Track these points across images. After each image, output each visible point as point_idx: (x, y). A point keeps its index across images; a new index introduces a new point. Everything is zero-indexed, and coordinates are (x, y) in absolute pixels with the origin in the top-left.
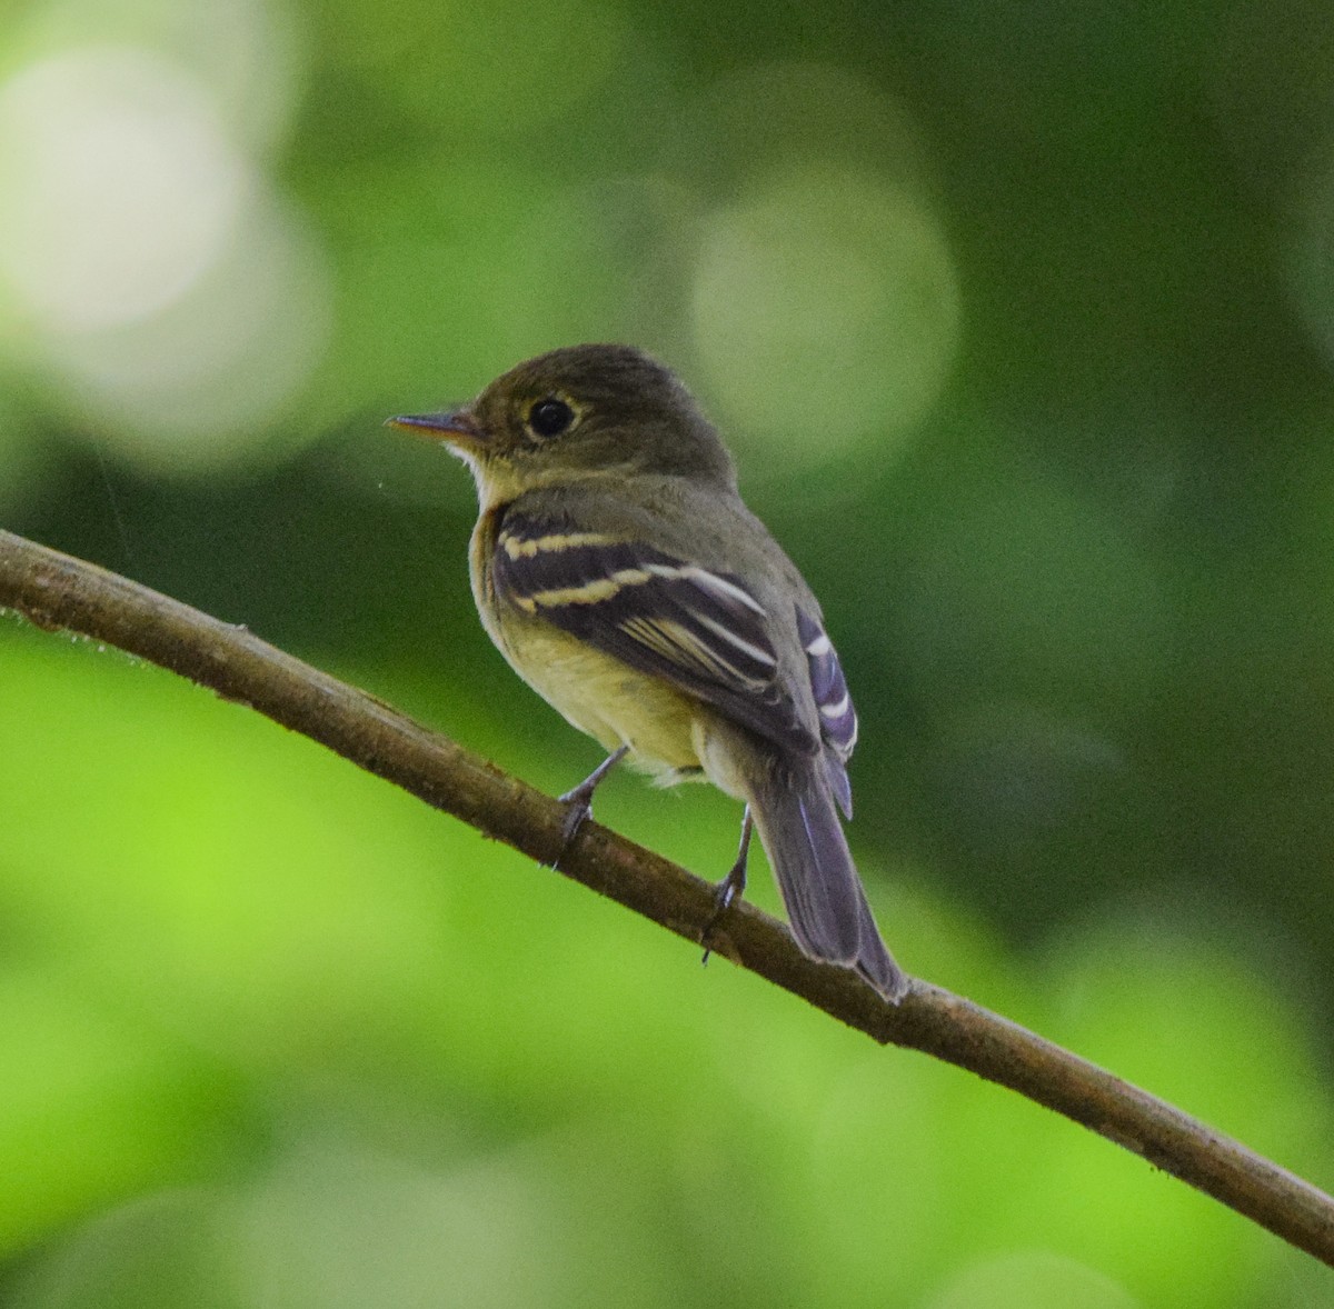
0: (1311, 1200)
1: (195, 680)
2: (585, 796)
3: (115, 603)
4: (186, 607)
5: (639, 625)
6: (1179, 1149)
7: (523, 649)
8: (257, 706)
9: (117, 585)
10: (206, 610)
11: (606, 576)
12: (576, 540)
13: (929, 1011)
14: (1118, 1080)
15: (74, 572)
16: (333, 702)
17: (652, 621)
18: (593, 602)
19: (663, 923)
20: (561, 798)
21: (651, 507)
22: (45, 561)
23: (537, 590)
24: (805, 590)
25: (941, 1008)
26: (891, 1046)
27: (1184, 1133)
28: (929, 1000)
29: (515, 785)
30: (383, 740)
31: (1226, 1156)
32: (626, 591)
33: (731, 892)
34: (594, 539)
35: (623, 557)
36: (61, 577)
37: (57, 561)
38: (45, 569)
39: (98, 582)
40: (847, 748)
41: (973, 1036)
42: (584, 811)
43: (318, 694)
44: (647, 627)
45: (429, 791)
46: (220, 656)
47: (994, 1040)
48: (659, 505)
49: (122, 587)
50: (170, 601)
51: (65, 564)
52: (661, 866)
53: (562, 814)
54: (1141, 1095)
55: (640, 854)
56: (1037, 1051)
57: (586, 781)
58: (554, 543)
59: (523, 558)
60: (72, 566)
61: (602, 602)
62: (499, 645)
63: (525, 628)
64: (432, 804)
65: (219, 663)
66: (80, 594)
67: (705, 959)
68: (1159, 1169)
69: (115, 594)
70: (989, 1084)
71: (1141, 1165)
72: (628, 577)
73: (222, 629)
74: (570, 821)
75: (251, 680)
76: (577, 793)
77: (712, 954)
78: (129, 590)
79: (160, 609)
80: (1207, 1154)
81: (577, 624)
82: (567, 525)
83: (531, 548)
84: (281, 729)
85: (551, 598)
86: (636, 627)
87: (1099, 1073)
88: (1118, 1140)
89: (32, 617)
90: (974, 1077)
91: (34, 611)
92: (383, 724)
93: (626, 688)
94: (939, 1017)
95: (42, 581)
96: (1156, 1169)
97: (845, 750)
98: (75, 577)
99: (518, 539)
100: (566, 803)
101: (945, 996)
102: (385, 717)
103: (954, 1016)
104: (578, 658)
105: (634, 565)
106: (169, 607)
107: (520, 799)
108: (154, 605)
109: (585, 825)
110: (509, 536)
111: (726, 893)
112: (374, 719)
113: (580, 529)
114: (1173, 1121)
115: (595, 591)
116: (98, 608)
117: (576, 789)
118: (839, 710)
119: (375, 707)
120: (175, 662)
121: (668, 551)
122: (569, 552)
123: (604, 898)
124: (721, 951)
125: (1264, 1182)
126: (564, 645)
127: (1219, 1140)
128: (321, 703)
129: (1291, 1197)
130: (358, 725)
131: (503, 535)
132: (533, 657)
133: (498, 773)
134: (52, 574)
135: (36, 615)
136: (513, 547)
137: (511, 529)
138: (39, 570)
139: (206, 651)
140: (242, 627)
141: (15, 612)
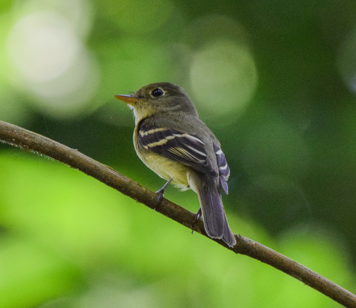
0: (344, 292)
1: (65, 163)
2: (162, 192)
3: (44, 144)
4: (62, 145)
5: (173, 149)
6: (311, 279)
7: (146, 159)
8: (80, 169)
9: (45, 139)
10: (67, 145)
11: (164, 138)
12: (157, 130)
13: (248, 245)
14: (296, 262)
15: (34, 136)
16: (99, 168)
17: (175, 148)
18: (161, 145)
19: (182, 224)
20: (156, 192)
21: (175, 120)
22: (27, 133)
23: (148, 143)
24: (216, 139)
25: (251, 244)
26: (239, 254)
27: (312, 275)
28: (248, 242)
29: (145, 189)
30: (112, 178)
31: (322, 281)
32: (169, 141)
33: (199, 215)
34: (161, 129)
35: (168, 133)
36: (31, 137)
37: (30, 134)
38: (27, 135)
39: (40, 138)
40: (227, 177)
41: (260, 252)
42: (162, 195)
43: (95, 166)
44: (174, 149)
45: (123, 191)
46: (71, 157)
47: (265, 253)
48: (177, 119)
49: (46, 140)
50: (58, 143)
51: (32, 134)
52: (181, 209)
53: (156, 196)
54: (302, 266)
55: (176, 206)
56: (275, 255)
57: (162, 188)
58: (152, 131)
59: (145, 136)
60: (34, 134)
61: (164, 145)
62: (141, 159)
63: (146, 154)
64: (124, 194)
65: (71, 158)
66: (36, 142)
67: (192, 232)
68: (306, 284)
69: (45, 142)
70: (263, 263)
71: (301, 284)
72: (169, 138)
73: (71, 150)
74: (159, 198)
75: (78, 163)
76: (160, 191)
77: (194, 231)
78: (48, 140)
79: (56, 145)
80: (318, 281)
81: (158, 151)
82: (155, 127)
83: (146, 133)
84: (86, 175)
85: (152, 145)
86: (172, 150)
87: (291, 260)
88: (296, 277)
89: (24, 147)
90: (260, 262)
91: (24, 146)
92: (112, 173)
93: (171, 165)
94: (251, 247)
95: (26, 138)
96: (305, 284)
97: (226, 178)
98: (35, 137)
99: (143, 131)
100: (157, 193)
101: (252, 241)
102: (112, 172)
103: (254, 246)
104: (159, 159)
105: (171, 135)
106: (58, 145)
107: (146, 192)
108: (54, 144)
109: (162, 199)
110: (141, 131)
111: (198, 216)
112: (109, 173)
113: (158, 127)
114: (309, 273)
115: (162, 142)
116: (40, 145)
117: (160, 190)
118: (225, 168)
119: (110, 169)
120: (60, 158)
121: (180, 131)
122: (155, 133)
123: (167, 217)
124: (196, 230)
125: (332, 288)
126: (156, 157)
127: (321, 277)
128: (96, 169)
129: (339, 291)
130: (106, 174)
131: (140, 131)
132: (149, 161)
133: (140, 186)
134: (29, 137)
135: (25, 147)
136: (142, 134)
137: (142, 129)
138: (25, 136)
139: (67, 156)
140: (76, 150)
141: (20, 146)
